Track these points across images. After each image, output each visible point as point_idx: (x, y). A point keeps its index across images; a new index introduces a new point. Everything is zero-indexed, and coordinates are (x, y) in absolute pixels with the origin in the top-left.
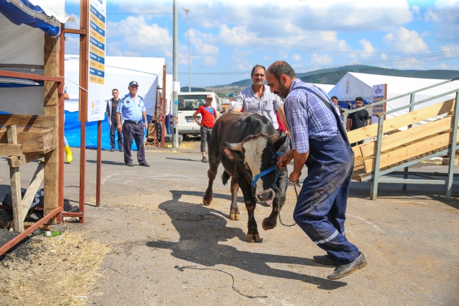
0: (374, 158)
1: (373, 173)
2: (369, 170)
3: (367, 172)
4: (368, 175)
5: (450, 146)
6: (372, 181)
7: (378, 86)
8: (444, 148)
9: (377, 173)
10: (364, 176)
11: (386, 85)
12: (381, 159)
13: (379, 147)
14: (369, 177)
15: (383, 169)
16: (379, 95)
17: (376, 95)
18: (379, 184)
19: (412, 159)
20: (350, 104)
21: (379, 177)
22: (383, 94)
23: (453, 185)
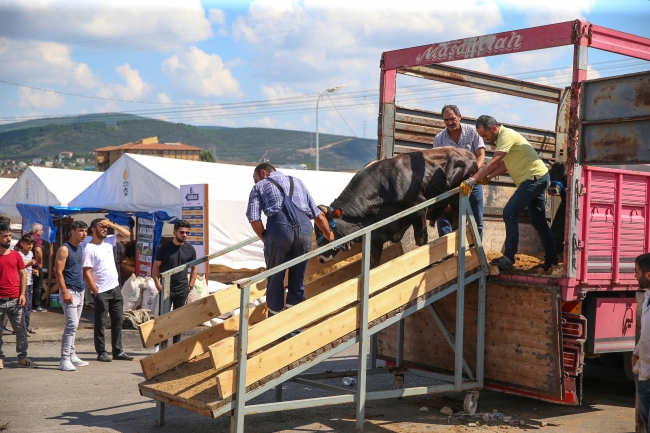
0: (235, 366)
1: (235, 397)
2: (227, 393)
3: (224, 397)
4: (225, 402)
5: (359, 331)
6: (233, 412)
7: (191, 188)
8: (350, 336)
9: (244, 397)
10: (218, 406)
11: (206, 186)
12: (248, 369)
13: (243, 347)
14: (228, 408)
15: (251, 388)
16: (194, 204)
17: (186, 204)
18: (247, 418)
19: (299, 362)
20: (134, 218)
21: (247, 404)
22: (200, 202)
23: (367, 402)
